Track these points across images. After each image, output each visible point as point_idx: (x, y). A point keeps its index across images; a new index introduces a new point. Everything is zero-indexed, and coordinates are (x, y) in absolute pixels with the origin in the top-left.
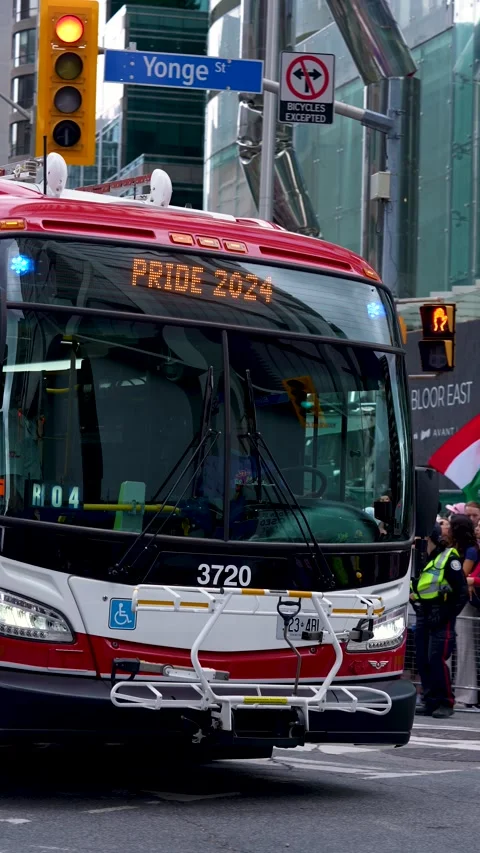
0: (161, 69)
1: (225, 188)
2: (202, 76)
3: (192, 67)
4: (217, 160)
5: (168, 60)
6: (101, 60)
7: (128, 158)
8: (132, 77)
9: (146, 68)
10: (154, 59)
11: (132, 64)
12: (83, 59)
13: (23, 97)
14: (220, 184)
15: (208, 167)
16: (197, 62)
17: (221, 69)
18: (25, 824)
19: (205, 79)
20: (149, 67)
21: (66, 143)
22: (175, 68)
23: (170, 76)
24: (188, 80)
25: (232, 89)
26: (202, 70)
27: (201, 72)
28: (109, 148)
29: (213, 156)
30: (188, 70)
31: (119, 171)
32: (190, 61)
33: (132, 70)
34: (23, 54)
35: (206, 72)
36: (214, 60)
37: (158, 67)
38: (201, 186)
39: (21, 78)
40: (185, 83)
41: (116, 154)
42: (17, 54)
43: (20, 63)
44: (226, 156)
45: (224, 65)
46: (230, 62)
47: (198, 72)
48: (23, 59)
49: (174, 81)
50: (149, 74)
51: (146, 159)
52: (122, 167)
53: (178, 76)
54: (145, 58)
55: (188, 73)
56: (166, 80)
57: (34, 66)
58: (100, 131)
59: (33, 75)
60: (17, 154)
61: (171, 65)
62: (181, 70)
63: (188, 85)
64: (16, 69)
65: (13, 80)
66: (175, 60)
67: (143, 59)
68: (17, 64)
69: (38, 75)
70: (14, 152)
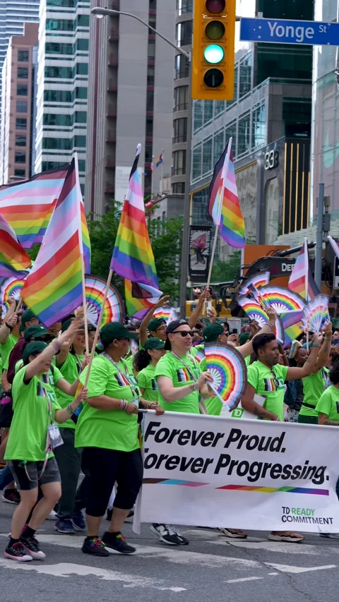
0: (280, 31)
1: (327, 99)
2: (309, 35)
3: (302, 29)
4: (322, 82)
5: (285, 25)
6: (238, 25)
7: (259, 80)
8: (259, 37)
9: (270, 31)
10: (276, 23)
11: (260, 27)
12: (225, 25)
13: (184, 37)
14: (324, 96)
15: (315, 87)
16: (306, 26)
17: (323, 30)
18: (182, 591)
19: (312, 37)
20: (272, 30)
21: (213, 85)
22: (290, 30)
23: (287, 36)
24: (300, 39)
25: (331, 44)
26: (310, 31)
27: (309, 32)
28: (245, 70)
29: (318, 80)
30: (300, 31)
31: (252, 89)
32: (301, 25)
33: (260, 32)
34: (185, 6)
35: (313, 33)
36: (319, 24)
37: (278, 29)
38: (310, 100)
39: (182, 23)
40: (297, 40)
41: (250, 74)
42: (180, 7)
43: (182, 12)
44: (328, 79)
45: (325, 27)
46: (329, 25)
47: (307, 33)
48: (184, 10)
49: (290, 39)
50: (272, 35)
51: (271, 80)
52: (254, 87)
53: (292, 36)
54: (269, 23)
55: (300, 33)
56: (284, 38)
57: (191, 15)
58: (239, 61)
59: (191, 21)
60: (180, 77)
61: (288, 28)
62: (294, 31)
63: (300, 42)
64: (179, 17)
65: (177, 25)
66: (290, 24)
67: (268, 24)
68: (180, 14)
69: (194, 21)
70: (178, 75)
